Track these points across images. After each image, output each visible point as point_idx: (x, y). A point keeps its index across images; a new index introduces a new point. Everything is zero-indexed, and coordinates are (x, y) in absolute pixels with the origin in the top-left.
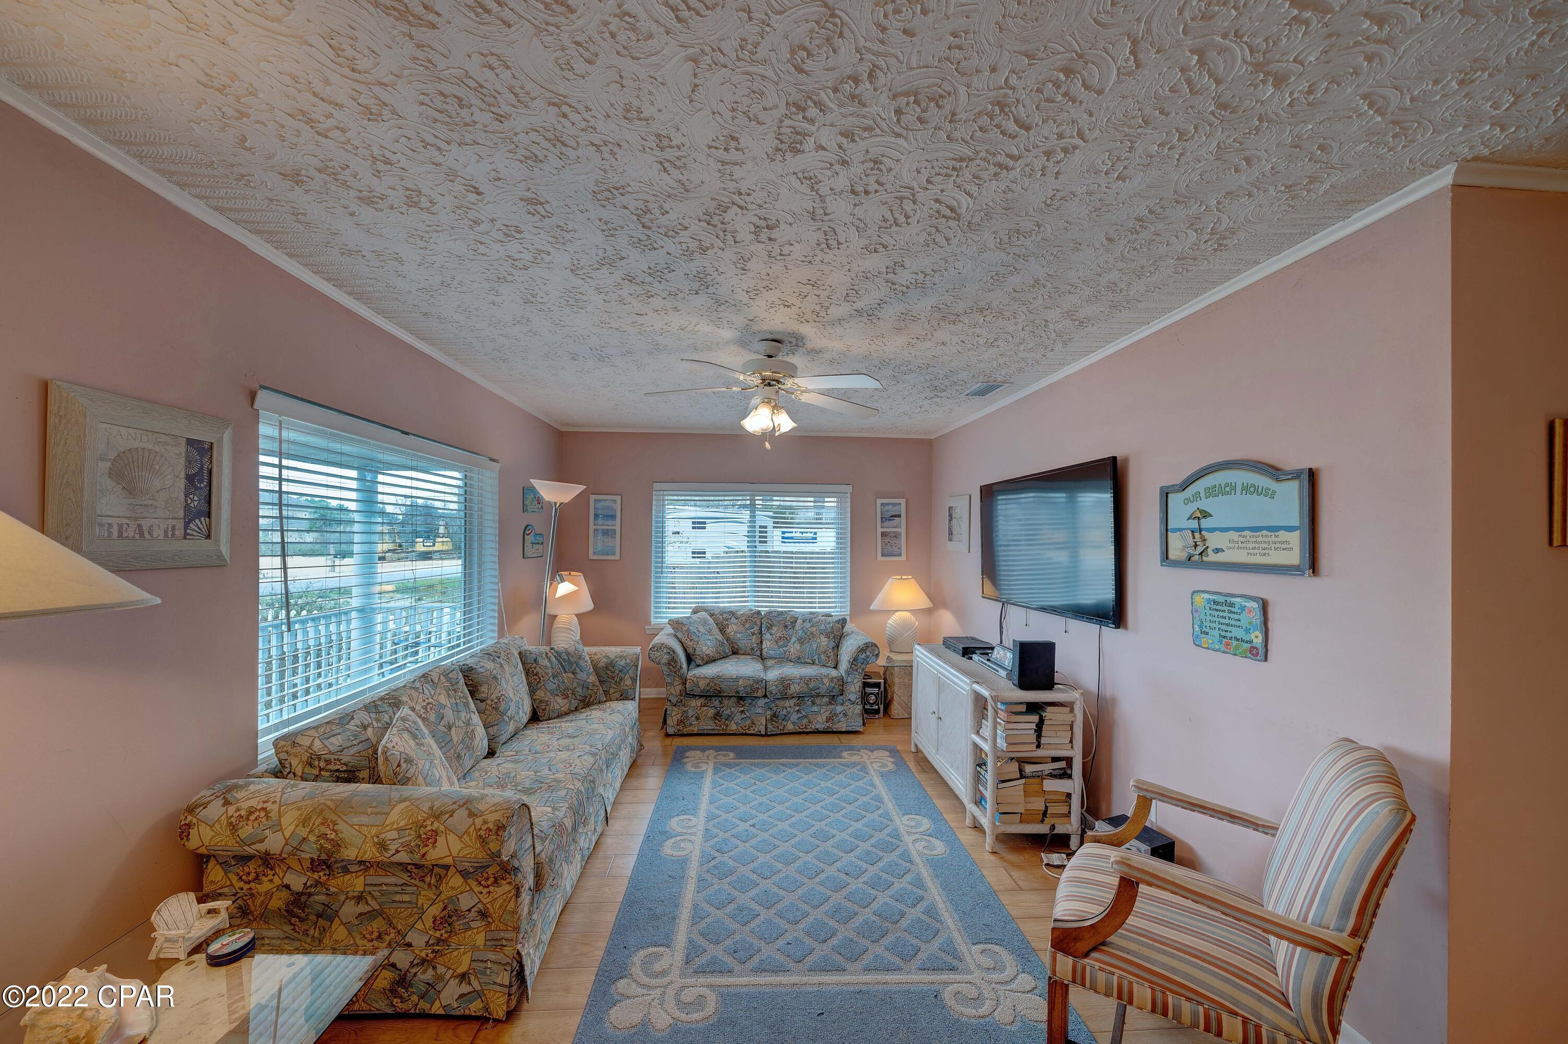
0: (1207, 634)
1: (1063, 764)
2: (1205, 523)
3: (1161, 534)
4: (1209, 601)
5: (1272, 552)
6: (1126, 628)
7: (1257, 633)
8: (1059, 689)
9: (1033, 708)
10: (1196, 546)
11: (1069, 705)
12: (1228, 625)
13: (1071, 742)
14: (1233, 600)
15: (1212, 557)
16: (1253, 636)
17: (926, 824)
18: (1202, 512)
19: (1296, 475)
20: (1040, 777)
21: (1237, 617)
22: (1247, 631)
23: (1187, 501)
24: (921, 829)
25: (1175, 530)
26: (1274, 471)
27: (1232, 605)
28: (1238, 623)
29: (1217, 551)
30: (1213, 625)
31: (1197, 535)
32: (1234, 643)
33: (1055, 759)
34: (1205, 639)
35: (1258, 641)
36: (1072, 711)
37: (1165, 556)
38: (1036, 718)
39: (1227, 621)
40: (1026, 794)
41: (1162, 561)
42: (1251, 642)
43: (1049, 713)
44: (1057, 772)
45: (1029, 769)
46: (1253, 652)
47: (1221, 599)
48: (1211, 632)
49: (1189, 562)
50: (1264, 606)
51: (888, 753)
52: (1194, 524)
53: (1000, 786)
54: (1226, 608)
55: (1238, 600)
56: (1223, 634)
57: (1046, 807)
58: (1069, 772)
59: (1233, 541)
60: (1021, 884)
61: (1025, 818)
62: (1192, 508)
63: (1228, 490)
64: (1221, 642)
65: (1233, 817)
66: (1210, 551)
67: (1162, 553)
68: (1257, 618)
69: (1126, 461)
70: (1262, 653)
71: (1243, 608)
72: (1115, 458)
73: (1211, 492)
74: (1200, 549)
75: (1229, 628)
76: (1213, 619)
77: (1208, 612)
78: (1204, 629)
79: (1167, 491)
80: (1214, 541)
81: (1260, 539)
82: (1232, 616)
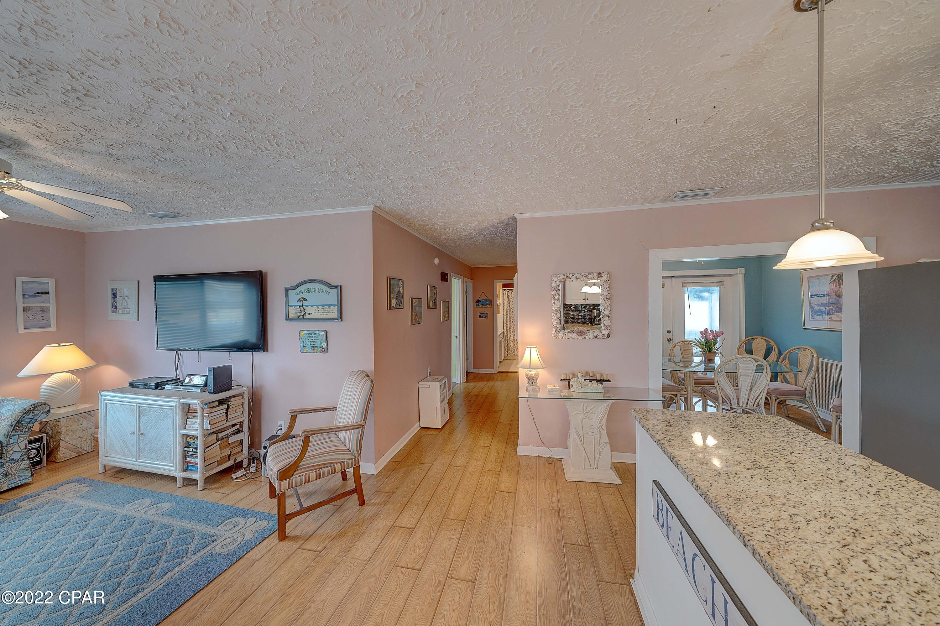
0: (306, 347)
1: (237, 427)
2: (305, 303)
3: (286, 307)
4: (306, 334)
5: (329, 314)
6: (267, 351)
7: (324, 343)
8: (234, 389)
9: (221, 402)
10: (301, 312)
11: (241, 395)
12: (314, 342)
13: (243, 413)
14: (316, 332)
15: (307, 316)
16: (323, 345)
17: (147, 501)
18: (303, 298)
19: (336, 287)
20: (227, 437)
21: (317, 338)
22: (321, 343)
23: (297, 294)
24: (146, 505)
25: (292, 306)
26: (329, 285)
27: (315, 334)
28: (317, 341)
29: (310, 314)
30: (308, 343)
31: (301, 308)
32: (316, 348)
33: (233, 426)
34: (305, 350)
35: (325, 346)
36: (243, 397)
37: (288, 318)
38: (226, 406)
39: (313, 341)
40: (221, 449)
41: (286, 319)
42: (322, 347)
43: (232, 402)
44: (235, 432)
45: (220, 435)
46: (323, 350)
47: (312, 332)
48: (307, 346)
49: (298, 319)
50: (326, 332)
51: (76, 484)
52: (300, 303)
53: (206, 451)
54: (313, 336)
55: (318, 332)
56: (312, 346)
57: (231, 452)
58: (241, 429)
59: (316, 310)
60: (227, 492)
61: (219, 463)
62: (299, 296)
63: (313, 290)
64: (311, 349)
65: (323, 410)
66: (307, 314)
67: (286, 316)
68: (324, 338)
69: (266, 273)
70: (325, 350)
71: (319, 335)
72: (261, 272)
73: (307, 291)
74: (303, 313)
75: (314, 343)
76: (308, 341)
77: (306, 338)
78: (305, 345)
79: (288, 289)
80: (308, 310)
81: (325, 309)
82: (315, 338)
